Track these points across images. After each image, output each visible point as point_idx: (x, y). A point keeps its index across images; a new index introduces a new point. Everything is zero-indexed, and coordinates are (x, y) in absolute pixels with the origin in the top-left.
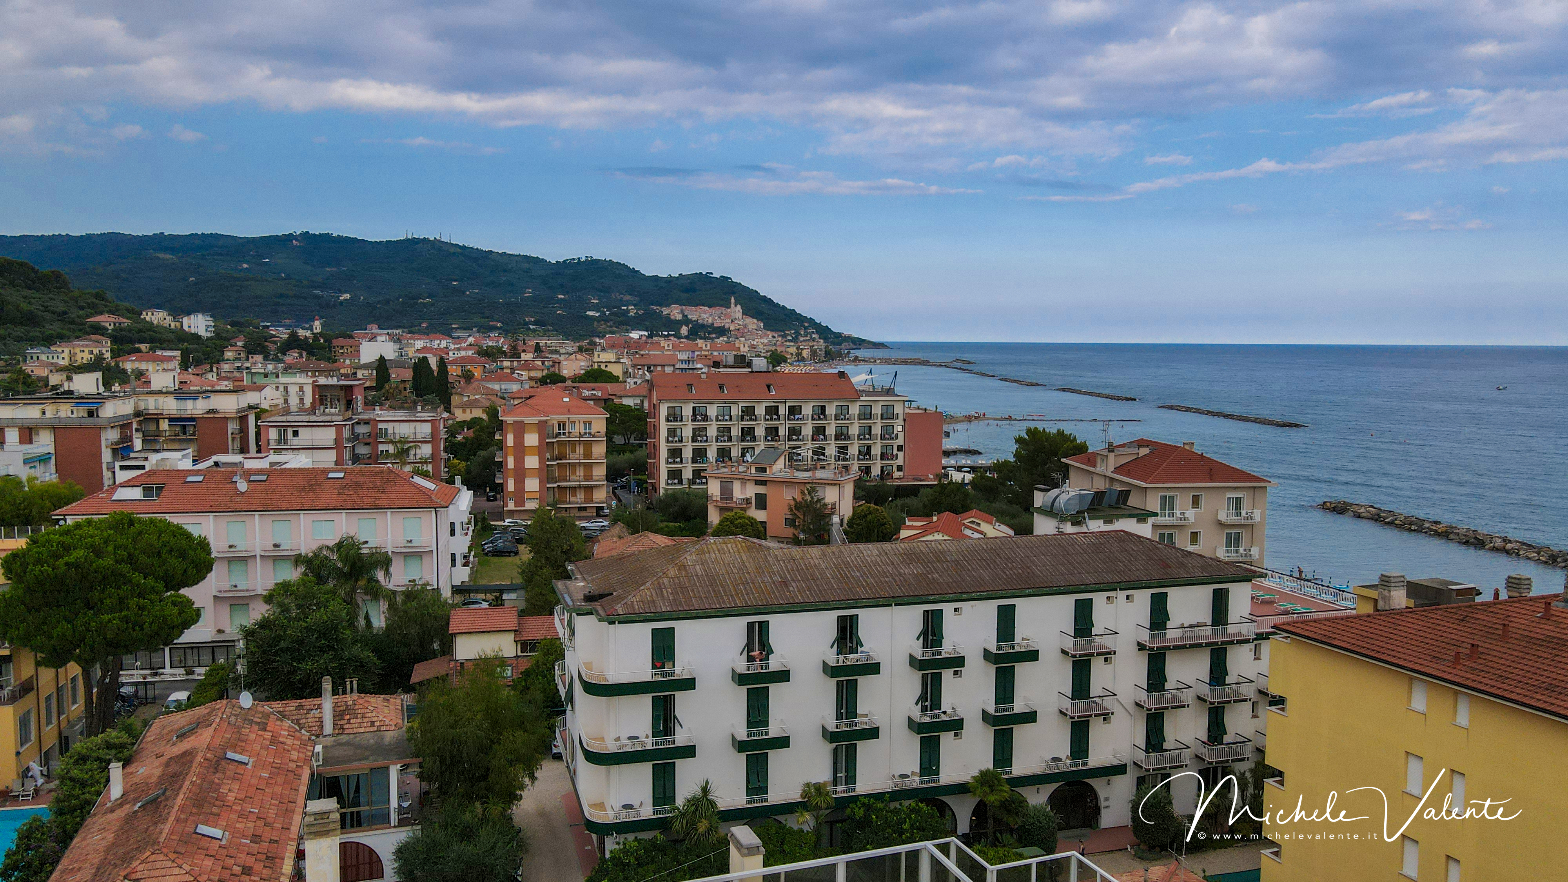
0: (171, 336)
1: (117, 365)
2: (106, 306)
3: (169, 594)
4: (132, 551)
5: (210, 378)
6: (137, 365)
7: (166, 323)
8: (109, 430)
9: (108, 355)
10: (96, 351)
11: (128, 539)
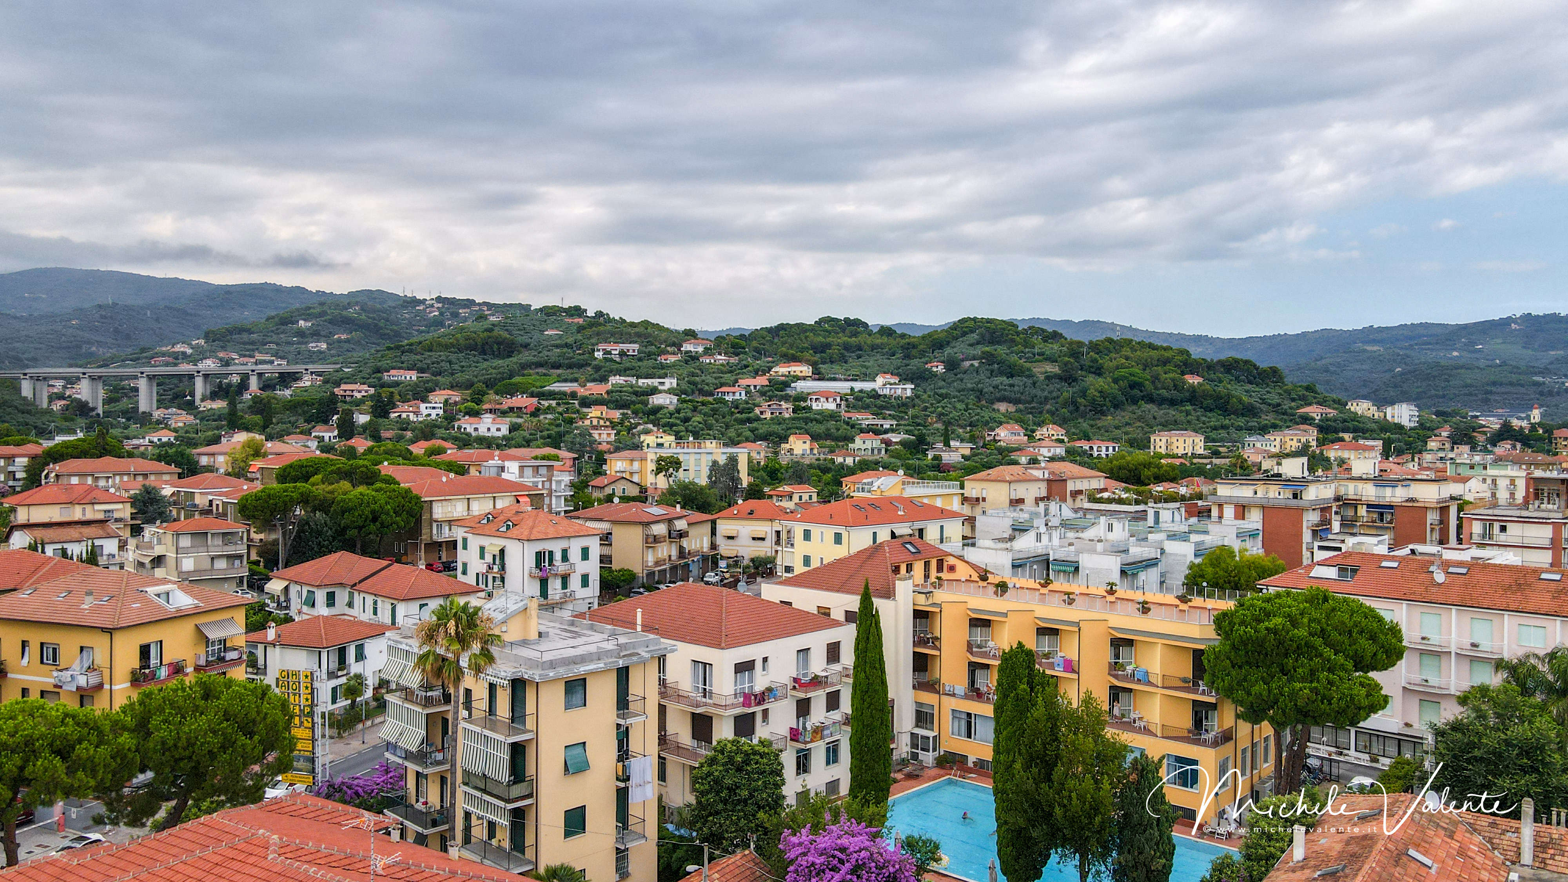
0: (1374, 426)
1: (1322, 453)
2: (1315, 398)
3: (1357, 674)
4: (1325, 626)
5: (1411, 467)
6: (1339, 453)
7: (1369, 414)
8: (1311, 512)
9: (1314, 443)
10: (1303, 440)
11: (1321, 614)
